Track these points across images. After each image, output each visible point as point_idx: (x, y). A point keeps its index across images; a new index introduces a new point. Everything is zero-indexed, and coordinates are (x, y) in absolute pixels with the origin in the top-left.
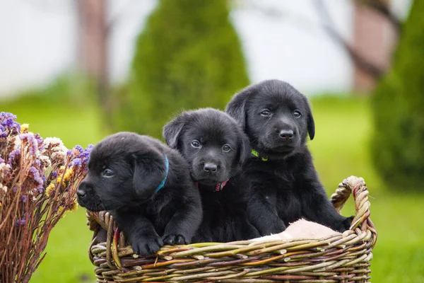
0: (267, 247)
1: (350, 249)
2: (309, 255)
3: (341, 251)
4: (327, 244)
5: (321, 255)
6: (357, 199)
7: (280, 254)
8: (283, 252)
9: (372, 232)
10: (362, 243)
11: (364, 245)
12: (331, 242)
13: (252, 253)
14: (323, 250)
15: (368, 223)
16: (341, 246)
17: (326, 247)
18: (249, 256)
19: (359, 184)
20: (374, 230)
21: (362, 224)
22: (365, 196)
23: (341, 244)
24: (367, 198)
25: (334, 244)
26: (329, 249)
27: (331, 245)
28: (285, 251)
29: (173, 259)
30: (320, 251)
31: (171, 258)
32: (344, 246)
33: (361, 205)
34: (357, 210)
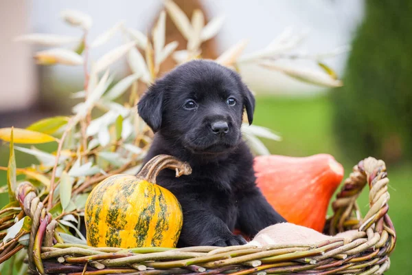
0: (233, 257)
1: (353, 260)
2: (293, 269)
3: (340, 262)
4: (319, 254)
5: (311, 269)
6: (372, 189)
7: (252, 267)
8: (256, 264)
9: (390, 235)
10: (373, 251)
11: (374, 254)
12: (326, 251)
13: (211, 264)
14: (313, 262)
15: (386, 221)
16: (340, 255)
17: (318, 258)
18: (207, 269)
19: (377, 170)
20: (392, 231)
21: (376, 222)
22: (384, 186)
23: (341, 253)
24: (386, 188)
25: (330, 253)
26: (322, 260)
27: (325, 255)
28: (259, 263)
29: (106, 268)
30: (309, 263)
31: (103, 266)
32: (344, 256)
33: (377, 197)
34: (372, 204)
